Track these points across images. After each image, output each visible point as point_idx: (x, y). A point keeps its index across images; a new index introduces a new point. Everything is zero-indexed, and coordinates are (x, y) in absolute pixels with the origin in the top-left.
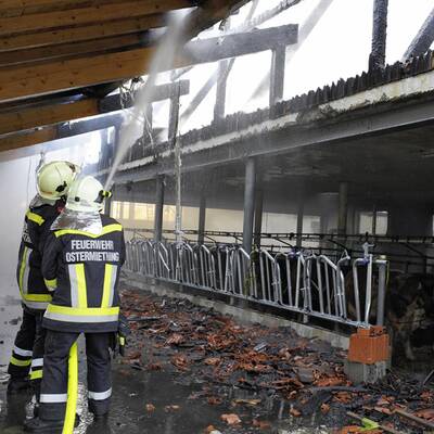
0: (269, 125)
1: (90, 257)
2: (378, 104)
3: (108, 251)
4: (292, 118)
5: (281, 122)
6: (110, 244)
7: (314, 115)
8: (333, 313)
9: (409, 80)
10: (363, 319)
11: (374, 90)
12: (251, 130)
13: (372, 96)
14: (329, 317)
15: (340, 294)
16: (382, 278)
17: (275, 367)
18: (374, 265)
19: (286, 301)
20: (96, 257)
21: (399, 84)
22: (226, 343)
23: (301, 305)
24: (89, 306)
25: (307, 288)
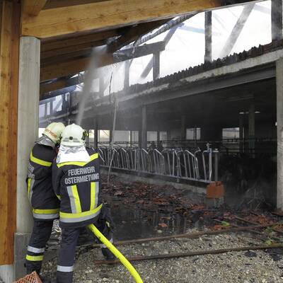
0: (154, 89)
1: (80, 180)
2: (209, 78)
3: (92, 173)
4: (166, 86)
5: (160, 88)
6: (92, 169)
7: (177, 84)
8: (192, 177)
9: (225, 67)
10: (208, 179)
11: (208, 72)
12: (145, 92)
13: (207, 75)
14: (191, 179)
15: (196, 168)
16: (216, 159)
17: (171, 203)
18: (213, 153)
19: (168, 173)
20: (84, 179)
21: (220, 69)
22: (144, 194)
23: (176, 174)
24: (82, 211)
25: (179, 166)
